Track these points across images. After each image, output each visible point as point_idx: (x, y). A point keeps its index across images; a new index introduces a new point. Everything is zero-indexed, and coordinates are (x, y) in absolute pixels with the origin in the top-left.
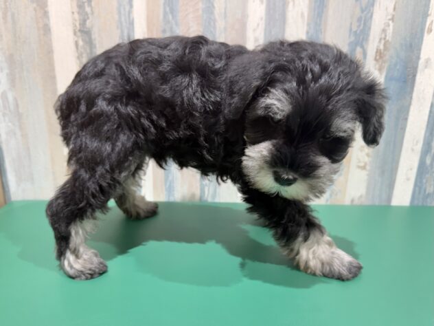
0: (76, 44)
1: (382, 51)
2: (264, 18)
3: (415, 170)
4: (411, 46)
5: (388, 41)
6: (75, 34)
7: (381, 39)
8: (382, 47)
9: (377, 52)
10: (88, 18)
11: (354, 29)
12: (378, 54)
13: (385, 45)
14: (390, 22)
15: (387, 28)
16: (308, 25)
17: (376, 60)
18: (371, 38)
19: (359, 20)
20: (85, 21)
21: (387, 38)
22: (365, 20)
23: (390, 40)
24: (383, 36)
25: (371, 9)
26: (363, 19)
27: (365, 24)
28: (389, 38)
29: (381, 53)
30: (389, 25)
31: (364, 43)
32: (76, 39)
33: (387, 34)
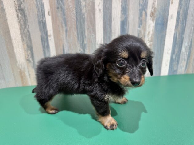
0: (18, 15)
1: (153, 12)
3: (169, 61)
4: (165, 10)
5: (155, 8)
6: (16, 11)
7: (152, 8)
8: (153, 11)
9: (151, 13)
10: (22, 3)
12: (152, 14)
13: (154, 10)
17: (151, 16)
18: (148, 7)
20: (20, 5)
21: (155, 7)
23: (156, 7)
28: (156, 6)
29: (153, 13)
32: (17, 13)
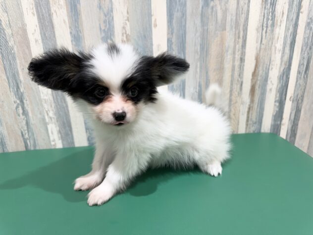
2: (38, 26)
11: (103, 28)
14: (127, 22)
15: (125, 26)
16: (70, 28)
19: (105, 22)
22: (109, 22)
24: (124, 31)
25: (112, 14)
26: (108, 21)
27: (109, 24)
30: (126, 24)
31: (112, 37)
33: (127, 30)
